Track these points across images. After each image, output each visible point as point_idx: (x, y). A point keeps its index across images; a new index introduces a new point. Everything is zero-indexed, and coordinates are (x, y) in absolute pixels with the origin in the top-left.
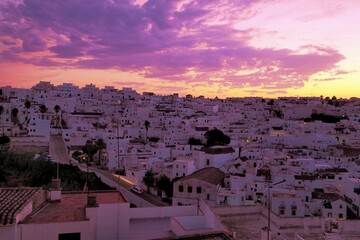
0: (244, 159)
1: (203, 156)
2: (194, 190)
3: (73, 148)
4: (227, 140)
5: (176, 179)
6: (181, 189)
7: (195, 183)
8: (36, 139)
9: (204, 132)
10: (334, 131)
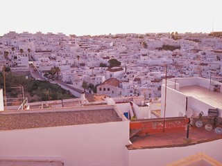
0: (128, 73)
1: (108, 73)
2: (106, 90)
3: (43, 72)
4: (119, 63)
5: (98, 85)
6: (100, 89)
7: (106, 86)
8: (23, 68)
9: (108, 60)
10: (171, 56)
